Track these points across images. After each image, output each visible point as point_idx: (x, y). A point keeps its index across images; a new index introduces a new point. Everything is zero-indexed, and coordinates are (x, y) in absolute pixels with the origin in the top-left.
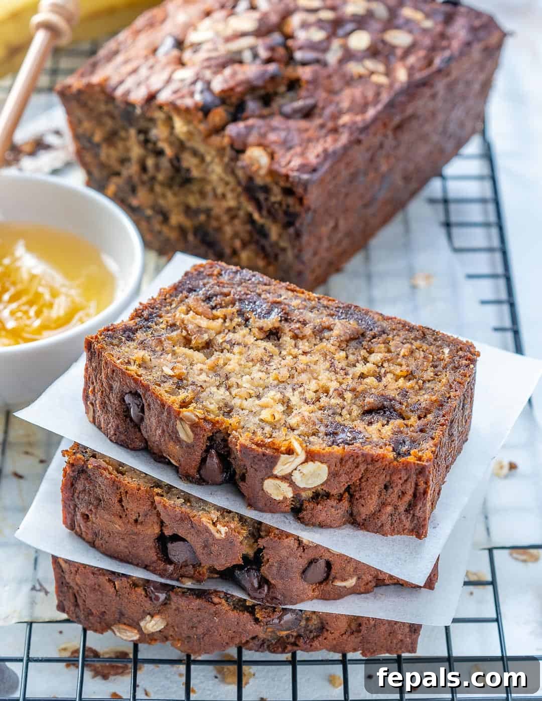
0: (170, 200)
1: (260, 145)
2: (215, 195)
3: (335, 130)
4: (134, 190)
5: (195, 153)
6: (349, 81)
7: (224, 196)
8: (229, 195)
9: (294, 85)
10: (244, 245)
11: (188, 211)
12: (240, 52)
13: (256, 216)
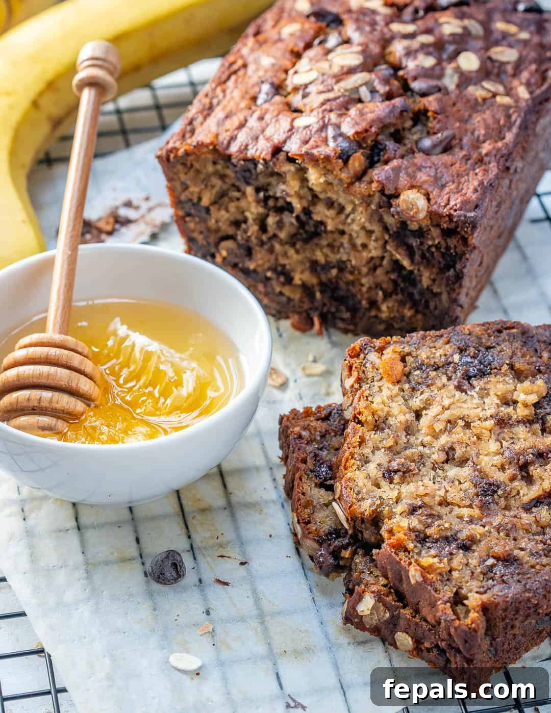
0: (293, 258)
1: (412, 187)
2: (354, 246)
3: (480, 161)
4: (249, 252)
5: (330, 204)
6: (476, 106)
7: (365, 246)
8: (372, 245)
9: (420, 117)
10: (387, 296)
11: (314, 266)
12: (356, 89)
13: (406, 263)
